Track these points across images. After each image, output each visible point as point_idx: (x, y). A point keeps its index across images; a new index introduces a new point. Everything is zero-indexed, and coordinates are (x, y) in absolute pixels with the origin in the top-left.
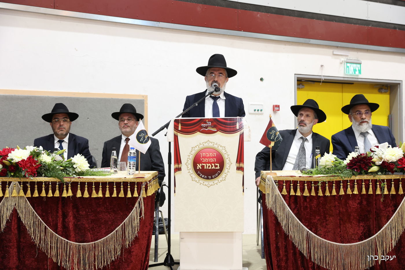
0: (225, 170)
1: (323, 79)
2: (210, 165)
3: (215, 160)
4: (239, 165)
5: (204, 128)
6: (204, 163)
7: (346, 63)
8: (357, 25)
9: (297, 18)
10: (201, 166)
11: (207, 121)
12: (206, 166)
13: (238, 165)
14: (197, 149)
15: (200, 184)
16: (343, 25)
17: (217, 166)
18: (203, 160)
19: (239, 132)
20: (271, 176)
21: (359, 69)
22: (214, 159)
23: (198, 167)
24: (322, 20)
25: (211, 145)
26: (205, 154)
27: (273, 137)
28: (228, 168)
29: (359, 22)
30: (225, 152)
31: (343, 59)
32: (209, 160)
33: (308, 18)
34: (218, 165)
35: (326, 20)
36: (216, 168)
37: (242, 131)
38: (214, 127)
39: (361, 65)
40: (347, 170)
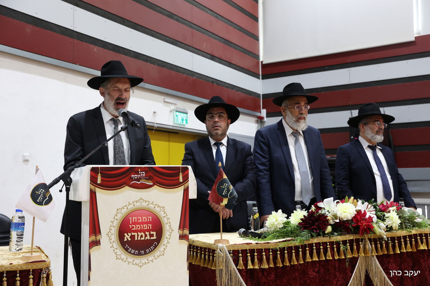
0: (164, 241)
1: (156, 127)
2: (142, 234)
3: (150, 226)
4: (183, 232)
5: (135, 180)
6: (134, 231)
7: (175, 112)
8: (185, 75)
9: (133, 59)
10: (129, 236)
11: (139, 170)
12: (138, 235)
13: (181, 232)
14: (124, 212)
15: (129, 263)
16: (174, 73)
17: (152, 235)
18: (133, 227)
19: (183, 187)
20: (224, 245)
21: (186, 119)
22: (148, 225)
23: (125, 238)
24: (156, 65)
25: (144, 205)
26: (136, 218)
27: (225, 191)
28: (168, 237)
29: (186, 72)
30: (163, 215)
31: (173, 107)
32: (141, 227)
33: (143, 61)
34: (154, 233)
35: (158, 65)
36: (152, 238)
37: (186, 185)
38: (149, 178)
39: (188, 114)
40: (304, 231)
